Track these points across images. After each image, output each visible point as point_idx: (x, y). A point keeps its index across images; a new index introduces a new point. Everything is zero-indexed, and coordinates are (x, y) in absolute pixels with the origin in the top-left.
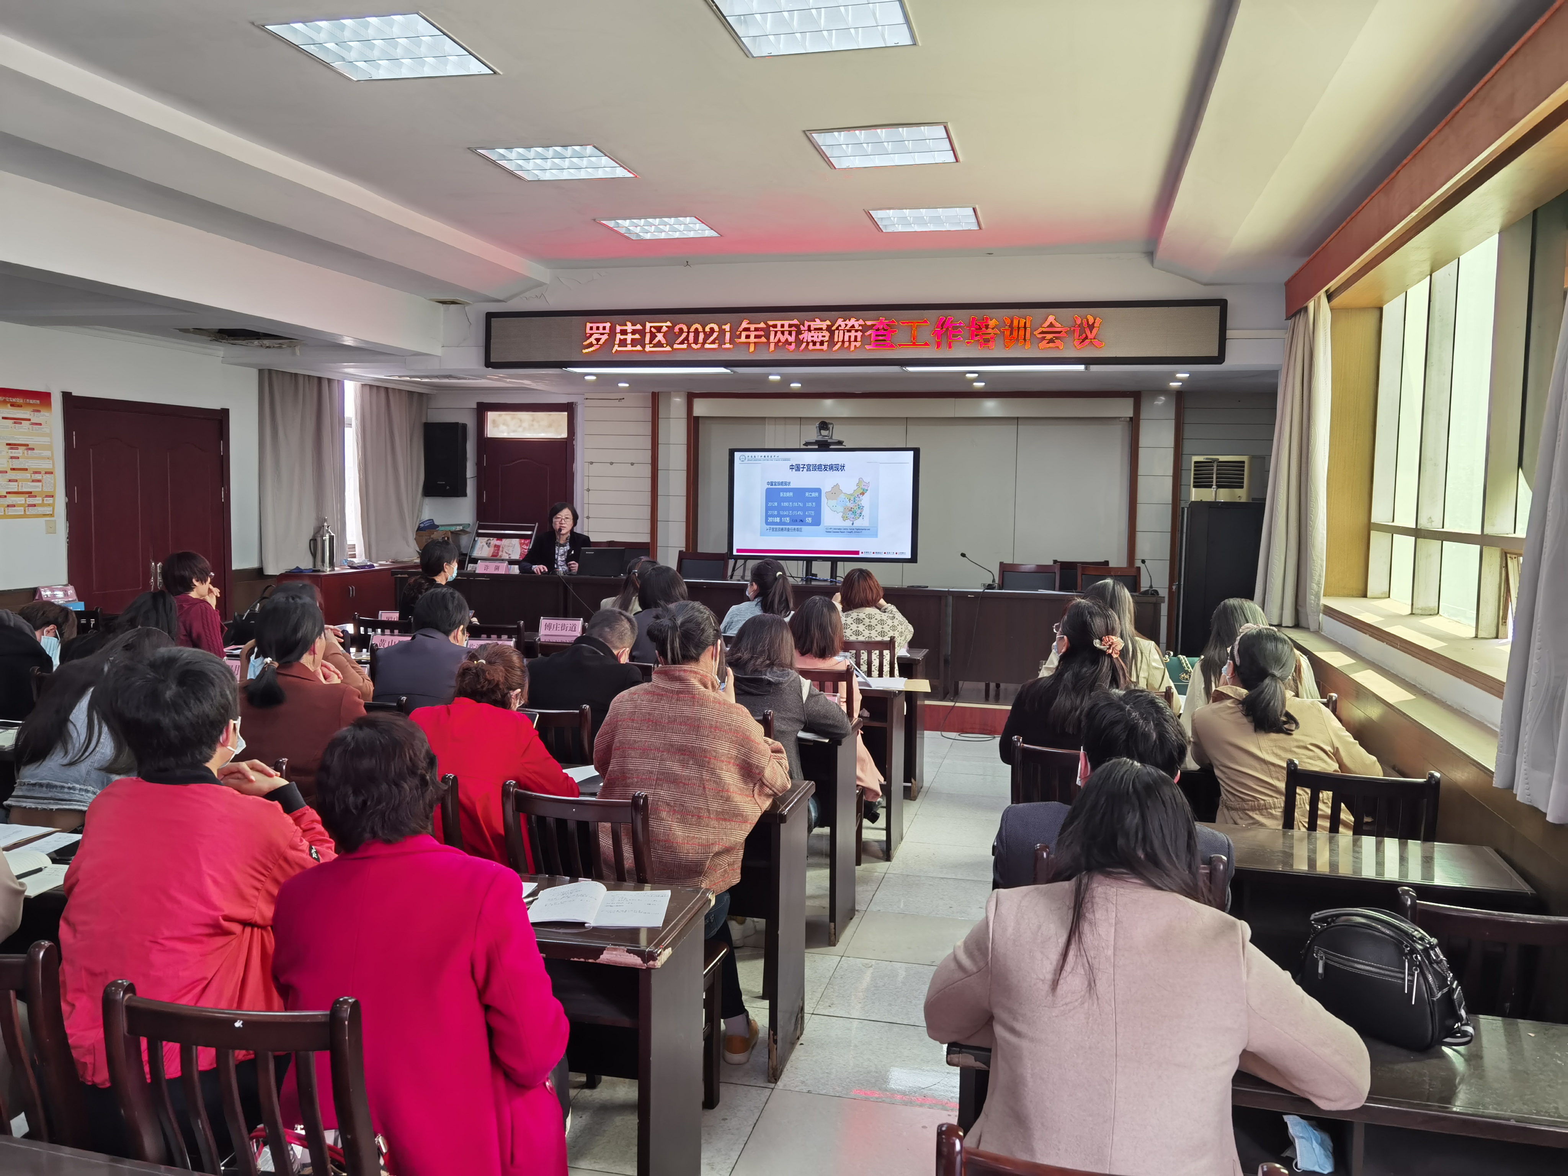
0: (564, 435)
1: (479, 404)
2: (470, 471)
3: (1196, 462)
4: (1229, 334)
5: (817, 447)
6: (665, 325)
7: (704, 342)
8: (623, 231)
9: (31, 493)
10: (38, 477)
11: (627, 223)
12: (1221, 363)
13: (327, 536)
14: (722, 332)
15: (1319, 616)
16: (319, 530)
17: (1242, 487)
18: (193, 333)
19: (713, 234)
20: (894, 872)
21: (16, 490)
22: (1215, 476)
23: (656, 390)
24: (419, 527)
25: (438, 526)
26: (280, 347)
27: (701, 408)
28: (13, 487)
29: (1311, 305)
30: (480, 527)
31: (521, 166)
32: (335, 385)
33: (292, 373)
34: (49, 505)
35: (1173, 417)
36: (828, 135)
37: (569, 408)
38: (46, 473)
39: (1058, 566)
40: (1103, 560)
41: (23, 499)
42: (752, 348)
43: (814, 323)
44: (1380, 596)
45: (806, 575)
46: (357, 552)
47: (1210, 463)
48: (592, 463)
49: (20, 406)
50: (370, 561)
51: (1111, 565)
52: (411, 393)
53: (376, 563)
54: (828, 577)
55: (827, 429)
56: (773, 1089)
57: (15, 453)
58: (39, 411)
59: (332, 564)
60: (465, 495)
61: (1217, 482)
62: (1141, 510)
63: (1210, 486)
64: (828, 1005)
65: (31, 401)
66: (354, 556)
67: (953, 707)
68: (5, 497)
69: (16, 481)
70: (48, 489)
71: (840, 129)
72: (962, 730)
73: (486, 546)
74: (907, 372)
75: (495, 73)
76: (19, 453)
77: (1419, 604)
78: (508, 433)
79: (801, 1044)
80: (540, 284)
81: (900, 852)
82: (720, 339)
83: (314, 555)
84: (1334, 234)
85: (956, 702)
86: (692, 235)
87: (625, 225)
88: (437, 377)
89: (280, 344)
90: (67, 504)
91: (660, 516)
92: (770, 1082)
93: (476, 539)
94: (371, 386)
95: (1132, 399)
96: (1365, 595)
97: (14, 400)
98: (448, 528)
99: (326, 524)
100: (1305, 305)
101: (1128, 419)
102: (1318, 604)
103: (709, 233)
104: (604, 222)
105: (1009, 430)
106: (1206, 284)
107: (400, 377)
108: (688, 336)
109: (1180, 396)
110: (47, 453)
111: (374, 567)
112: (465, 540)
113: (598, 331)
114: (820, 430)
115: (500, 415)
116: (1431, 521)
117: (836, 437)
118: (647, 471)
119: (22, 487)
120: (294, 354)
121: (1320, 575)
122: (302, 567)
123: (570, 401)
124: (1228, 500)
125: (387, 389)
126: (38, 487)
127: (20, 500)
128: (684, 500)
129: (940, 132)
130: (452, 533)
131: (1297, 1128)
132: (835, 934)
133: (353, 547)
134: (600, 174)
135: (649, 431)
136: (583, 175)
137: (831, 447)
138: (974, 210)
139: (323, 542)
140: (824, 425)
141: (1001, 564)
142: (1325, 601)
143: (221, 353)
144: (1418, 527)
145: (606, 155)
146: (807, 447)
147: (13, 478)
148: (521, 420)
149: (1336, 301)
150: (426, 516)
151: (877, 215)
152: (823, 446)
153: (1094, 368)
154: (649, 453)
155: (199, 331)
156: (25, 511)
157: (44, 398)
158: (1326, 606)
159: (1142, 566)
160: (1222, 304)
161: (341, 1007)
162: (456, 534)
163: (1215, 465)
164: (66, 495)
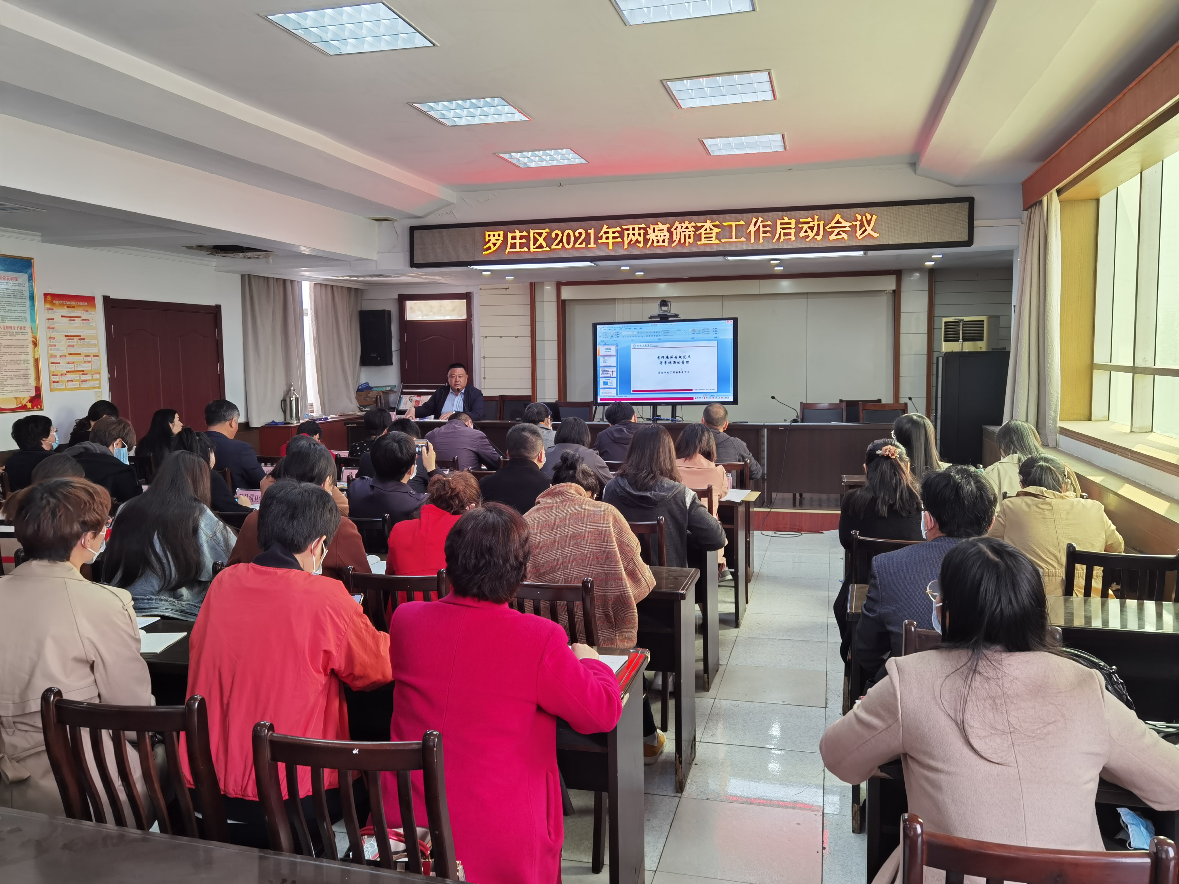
0: (464, 317)
1: (400, 295)
2: (395, 346)
3: (945, 322)
4: (976, 223)
5: (659, 319)
6: (545, 232)
7: (575, 243)
8: (514, 161)
9: (83, 371)
10: (89, 359)
11: (518, 155)
12: (970, 246)
13: (294, 397)
14: (588, 235)
15: (1056, 436)
16: (288, 392)
17: (982, 340)
18: (196, 249)
19: (582, 161)
20: (743, 636)
21: (73, 369)
22: (961, 332)
23: (533, 281)
24: (358, 388)
25: (372, 388)
26: (258, 258)
27: (567, 293)
28: (71, 367)
29: (1045, 199)
30: (404, 388)
31: (443, 114)
32: (296, 284)
33: (264, 277)
34: (97, 380)
35: (927, 288)
36: (678, 83)
37: (467, 297)
38: (94, 356)
39: (844, 405)
40: (876, 399)
41: (78, 376)
42: (611, 247)
43: (657, 226)
44: (1102, 419)
45: (653, 417)
46: (315, 409)
47: (956, 323)
48: (486, 337)
49: (74, 307)
50: (325, 415)
51: (883, 402)
52: (349, 289)
53: (329, 416)
54: (669, 416)
55: (666, 305)
56: (680, 797)
57: (72, 342)
58: (87, 311)
59: (298, 418)
60: (391, 364)
61: (963, 337)
62: (904, 360)
63: (958, 340)
64: (710, 735)
65: (81, 304)
66: (312, 412)
67: (770, 512)
68: (66, 374)
69: (73, 363)
70: (95, 368)
71: (687, 78)
72: (777, 530)
73: (409, 402)
74: (728, 260)
75: (434, 45)
76: (74, 342)
77: (1137, 424)
78: (422, 316)
79: (696, 764)
80: (450, 204)
81: (744, 621)
82: (587, 240)
83: (285, 412)
84: (1066, 144)
85: (771, 509)
86: (566, 162)
87: (516, 157)
88: (371, 276)
89: (258, 255)
90: (109, 379)
91: (539, 375)
92: (677, 792)
93: (402, 396)
94: (321, 285)
95: (895, 276)
96: (1090, 420)
97: (69, 303)
98: (380, 389)
99: (292, 388)
100: (1040, 199)
101: (891, 291)
102: (1055, 427)
103: (579, 160)
104: (501, 155)
105: (803, 301)
106: (957, 186)
107: (342, 277)
108: (562, 239)
109: (932, 272)
110: (94, 342)
111: (328, 419)
112: (392, 398)
113: (494, 238)
114: (661, 306)
115: (416, 303)
116: (1144, 361)
117: (673, 311)
118: (528, 341)
119: (77, 366)
120: (267, 263)
121: (1056, 405)
122: (277, 421)
123: (468, 291)
124: (972, 350)
125: (332, 286)
126: (88, 367)
127: (76, 376)
128: (556, 362)
129: (765, 76)
130: (383, 392)
131: (1128, 817)
132: (708, 682)
133: (312, 405)
134: (503, 119)
135: (529, 312)
136: (490, 120)
137: (670, 319)
138: (783, 135)
139: (291, 401)
140: (664, 303)
141: (801, 403)
142: (1061, 424)
143: (214, 264)
144: (1136, 366)
145: (510, 105)
146: (652, 320)
147: (71, 361)
148: (431, 307)
149: (1064, 195)
150: (363, 381)
151: (708, 142)
152: (664, 318)
153: (871, 253)
154: (529, 328)
155: (200, 247)
156: (80, 384)
157: (90, 300)
158: (1061, 428)
159: (909, 402)
160: (970, 201)
161: (429, 738)
162: (386, 393)
163: (961, 324)
164: (109, 373)
